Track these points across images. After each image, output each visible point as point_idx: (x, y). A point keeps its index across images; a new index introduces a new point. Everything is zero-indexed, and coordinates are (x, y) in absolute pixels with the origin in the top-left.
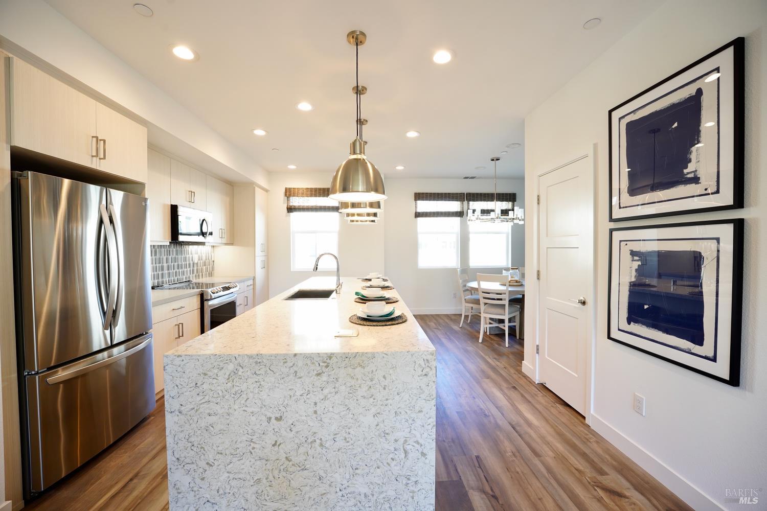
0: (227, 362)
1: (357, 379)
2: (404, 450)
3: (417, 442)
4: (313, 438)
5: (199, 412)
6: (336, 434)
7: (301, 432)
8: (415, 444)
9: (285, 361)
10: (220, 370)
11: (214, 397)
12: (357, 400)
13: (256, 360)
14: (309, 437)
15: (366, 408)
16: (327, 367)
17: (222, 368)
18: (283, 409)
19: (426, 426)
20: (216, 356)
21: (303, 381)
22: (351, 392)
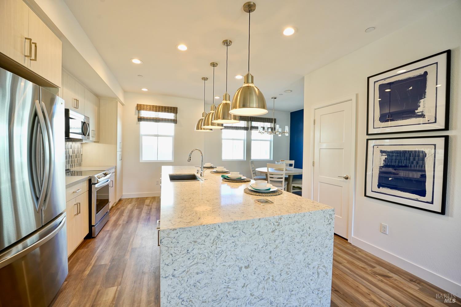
0: (212, 230)
1: (295, 231)
2: (318, 272)
3: (324, 266)
4: (268, 276)
5: (189, 273)
6: (282, 270)
7: (261, 273)
8: (323, 268)
9: (253, 224)
10: (207, 237)
11: (202, 259)
12: (295, 245)
13: (233, 226)
14: (266, 276)
15: (299, 250)
16: (278, 225)
17: (209, 235)
18: (250, 259)
19: (329, 255)
20: (205, 227)
21: (264, 237)
22: (291, 240)
